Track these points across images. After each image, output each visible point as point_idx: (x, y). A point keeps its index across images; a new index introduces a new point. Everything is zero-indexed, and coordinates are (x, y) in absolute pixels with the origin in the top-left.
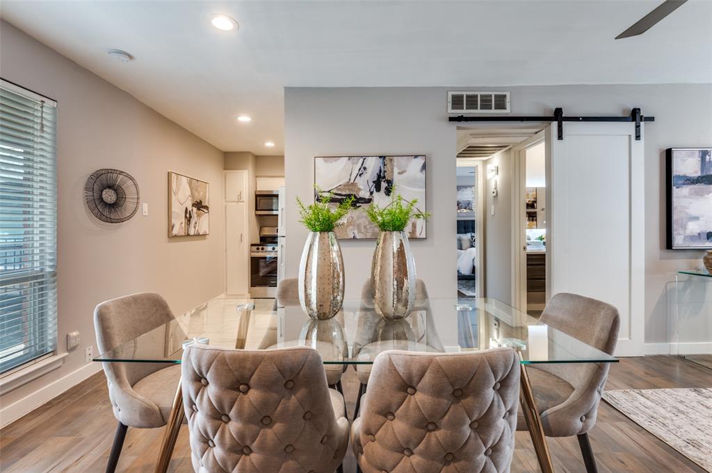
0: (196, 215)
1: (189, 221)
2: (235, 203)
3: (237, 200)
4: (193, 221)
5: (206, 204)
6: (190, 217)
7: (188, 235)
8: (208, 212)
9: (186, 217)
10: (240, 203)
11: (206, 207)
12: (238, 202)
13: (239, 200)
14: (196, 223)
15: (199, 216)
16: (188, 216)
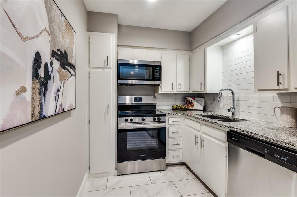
0: (58, 75)
1: (44, 85)
2: (101, 70)
3: (103, 66)
4: (52, 87)
5: (72, 62)
6: (48, 77)
7: (44, 118)
8: (75, 75)
9: (36, 75)
10: (106, 70)
11: (73, 67)
12: (104, 68)
13: (106, 66)
14: (58, 91)
15: (63, 79)
16: (41, 72)
